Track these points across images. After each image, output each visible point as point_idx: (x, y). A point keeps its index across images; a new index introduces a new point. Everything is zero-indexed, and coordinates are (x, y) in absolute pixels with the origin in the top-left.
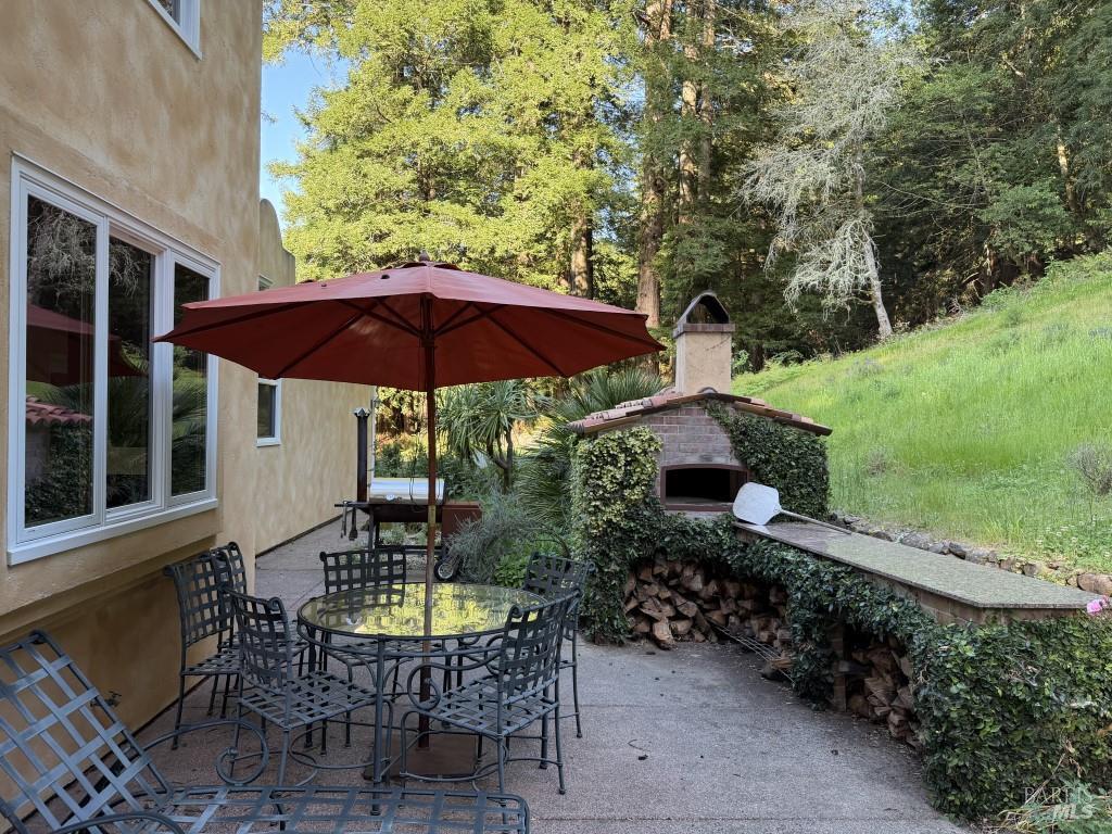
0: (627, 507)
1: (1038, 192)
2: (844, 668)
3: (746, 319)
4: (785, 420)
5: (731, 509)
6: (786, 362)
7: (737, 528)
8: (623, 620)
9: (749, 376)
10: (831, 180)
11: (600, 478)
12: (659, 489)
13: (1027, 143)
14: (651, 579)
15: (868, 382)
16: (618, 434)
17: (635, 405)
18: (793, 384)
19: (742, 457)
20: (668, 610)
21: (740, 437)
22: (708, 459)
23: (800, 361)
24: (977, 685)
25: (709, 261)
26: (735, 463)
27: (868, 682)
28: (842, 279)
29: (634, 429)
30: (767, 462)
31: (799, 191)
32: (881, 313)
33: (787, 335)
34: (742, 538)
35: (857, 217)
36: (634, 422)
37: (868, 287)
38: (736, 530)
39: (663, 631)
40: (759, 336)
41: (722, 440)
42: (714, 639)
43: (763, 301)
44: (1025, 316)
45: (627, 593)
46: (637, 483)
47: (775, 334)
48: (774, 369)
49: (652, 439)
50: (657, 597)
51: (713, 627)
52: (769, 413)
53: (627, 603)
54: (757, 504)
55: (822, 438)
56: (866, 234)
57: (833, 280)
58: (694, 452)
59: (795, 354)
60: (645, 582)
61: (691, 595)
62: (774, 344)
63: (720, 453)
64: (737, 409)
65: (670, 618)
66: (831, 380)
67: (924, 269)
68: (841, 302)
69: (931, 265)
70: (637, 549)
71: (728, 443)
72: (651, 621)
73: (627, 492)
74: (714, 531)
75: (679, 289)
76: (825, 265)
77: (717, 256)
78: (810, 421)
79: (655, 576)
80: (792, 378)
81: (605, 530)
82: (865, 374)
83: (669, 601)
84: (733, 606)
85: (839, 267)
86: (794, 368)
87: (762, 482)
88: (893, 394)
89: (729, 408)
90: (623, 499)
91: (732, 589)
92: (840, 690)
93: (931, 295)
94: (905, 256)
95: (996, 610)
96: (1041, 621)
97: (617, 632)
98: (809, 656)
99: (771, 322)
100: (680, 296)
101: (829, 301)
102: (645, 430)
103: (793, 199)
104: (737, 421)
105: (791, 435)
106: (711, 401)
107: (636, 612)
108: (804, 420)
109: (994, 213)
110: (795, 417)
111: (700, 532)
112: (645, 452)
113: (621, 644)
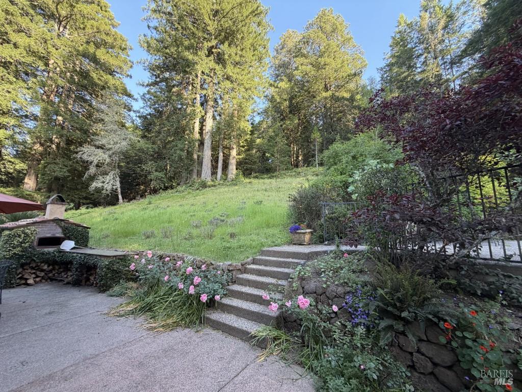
0: (22, 248)
1: (161, 175)
2: (85, 276)
3: (75, 193)
4: (79, 226)
5: (59, 247)
6: (87, 208)
7: (61, 251)
8: (15, 280)
9: (74, 211)
10: (108, 160)
11: (13, 241)
12: (35, 243)
13: (161, 163)
14: (28, 268)
15: (111, 215)
16: (22, 229)
17: (29, 221)
18: (89, 215)
19: (65, 234)
20: (34, 276)
21: (65, 230)
22: (54, 235)
23: (92, 208)
24: (108, 269)
25: (61, 173)
26: (63, 236)
27: (90, 277)
28: (108, 187)
29: (29, 228)
30: (72, 235)
31: (97, 161)
32: (120, 197)
33: (89, 199)
34: (62, 254)
35: (115, 171)
36: (29, 226)
37: (116, 189)
38: (60, 252)
39: (31, 281)
40: (79, 198)
41: (60, 230)
42: (49, 281)
43: (82, 188)
44: (152, 202)
45: (18, 272)
46: (28, 242)
47: (86, 198)
48: (83, 210)
49: (35, 230)
50: (30, 273)
51: (49, 278)
52: (74, 224)
53: (18, 275)
54: (68, 245)
55: (88, 229)
56: (117, 176)
57: (105, 187)
58: (50, 233)
59: (91, 206)
60: (25, 269)
61: (42, 271)
62: (84, 201)
63: (58, 233)
64: (65, 223)
65: (34, 278)
66: (101, 214)
67: (137, 185)
68: (108, 192)
69: (138, 184)
70: (25, 260)
71: (61, 231)
72: (26, 279)
73: (23, 245)
74: (53, 253)
75: (47, 180)
76: (103, 182)
77: (65, 172)
78: (86, 226)
79: (30, 267)
80: (88, 213)
81: (12, 256)
82: (110, 213)
83: (34, 273)
84: (57, 271)
85: (108, 183)
86: (90, 210)
87: (70, 240)
88: (117, 219)
89: (62, 222)
90: (21, 246)
91: (57, 267)
92: (84, 281)
93: (137, 192)
94: (132, 181)
95: (114, 256)
96: (121, 257)
97: (13, 284)
98: (77, 275)
99: (85, 195)
100: (47, 182)
101: (104, 192)
102: (33, 228)
103: (96, 162)
104: (64, 226)
105: (80, 229)
106: (57, 221)
107: (21, 278)
108: (84, 225)
109: (152, 177)
110: (82, 225)
111: (49, 253)
112: (32, 234)
113: (13, 287)
